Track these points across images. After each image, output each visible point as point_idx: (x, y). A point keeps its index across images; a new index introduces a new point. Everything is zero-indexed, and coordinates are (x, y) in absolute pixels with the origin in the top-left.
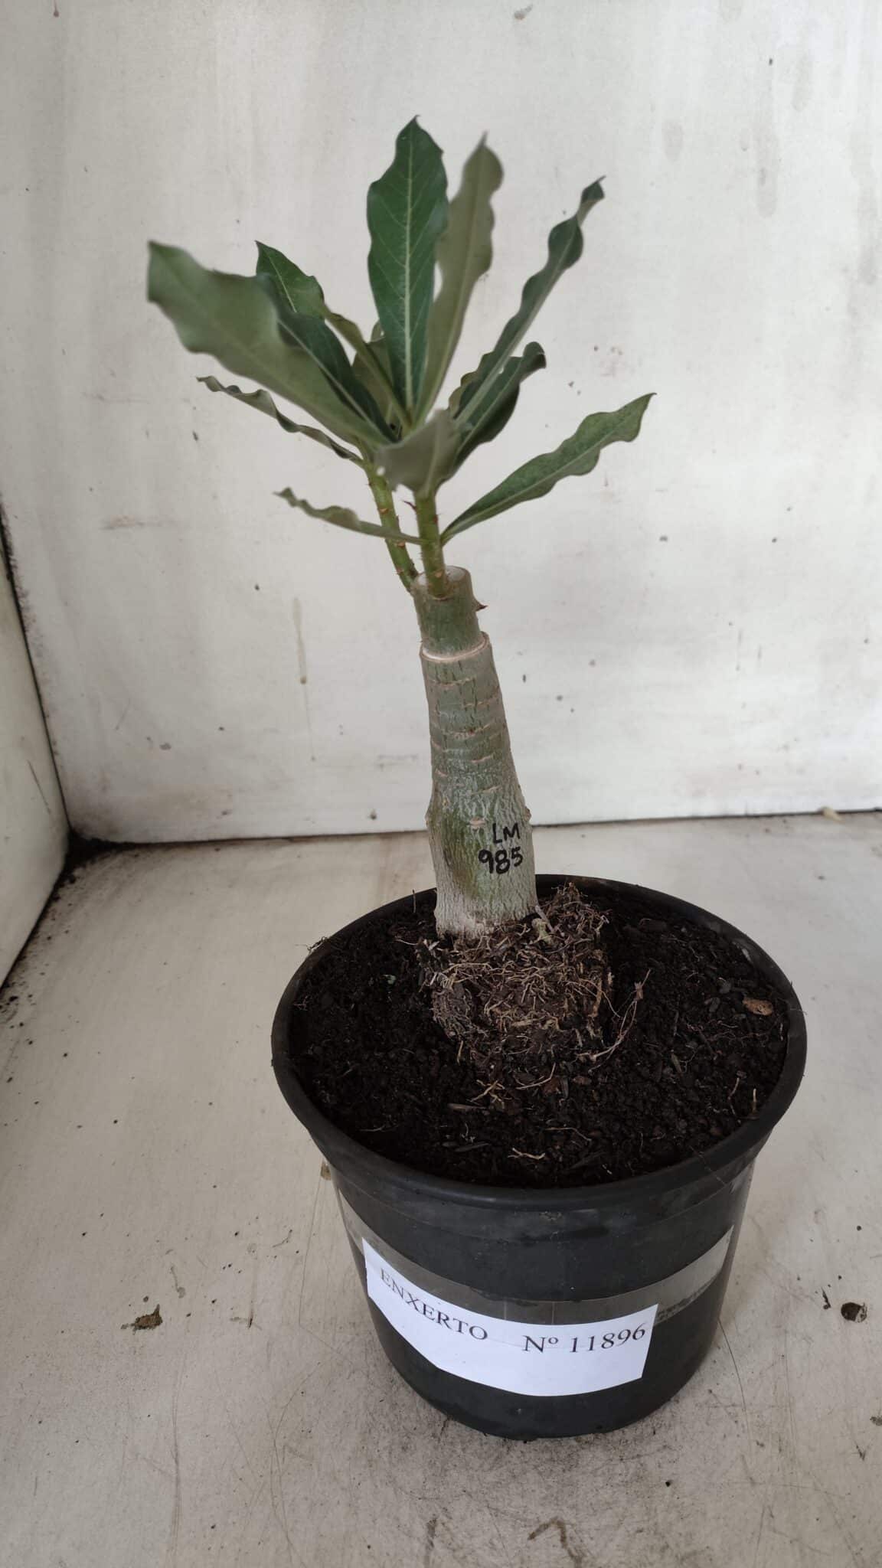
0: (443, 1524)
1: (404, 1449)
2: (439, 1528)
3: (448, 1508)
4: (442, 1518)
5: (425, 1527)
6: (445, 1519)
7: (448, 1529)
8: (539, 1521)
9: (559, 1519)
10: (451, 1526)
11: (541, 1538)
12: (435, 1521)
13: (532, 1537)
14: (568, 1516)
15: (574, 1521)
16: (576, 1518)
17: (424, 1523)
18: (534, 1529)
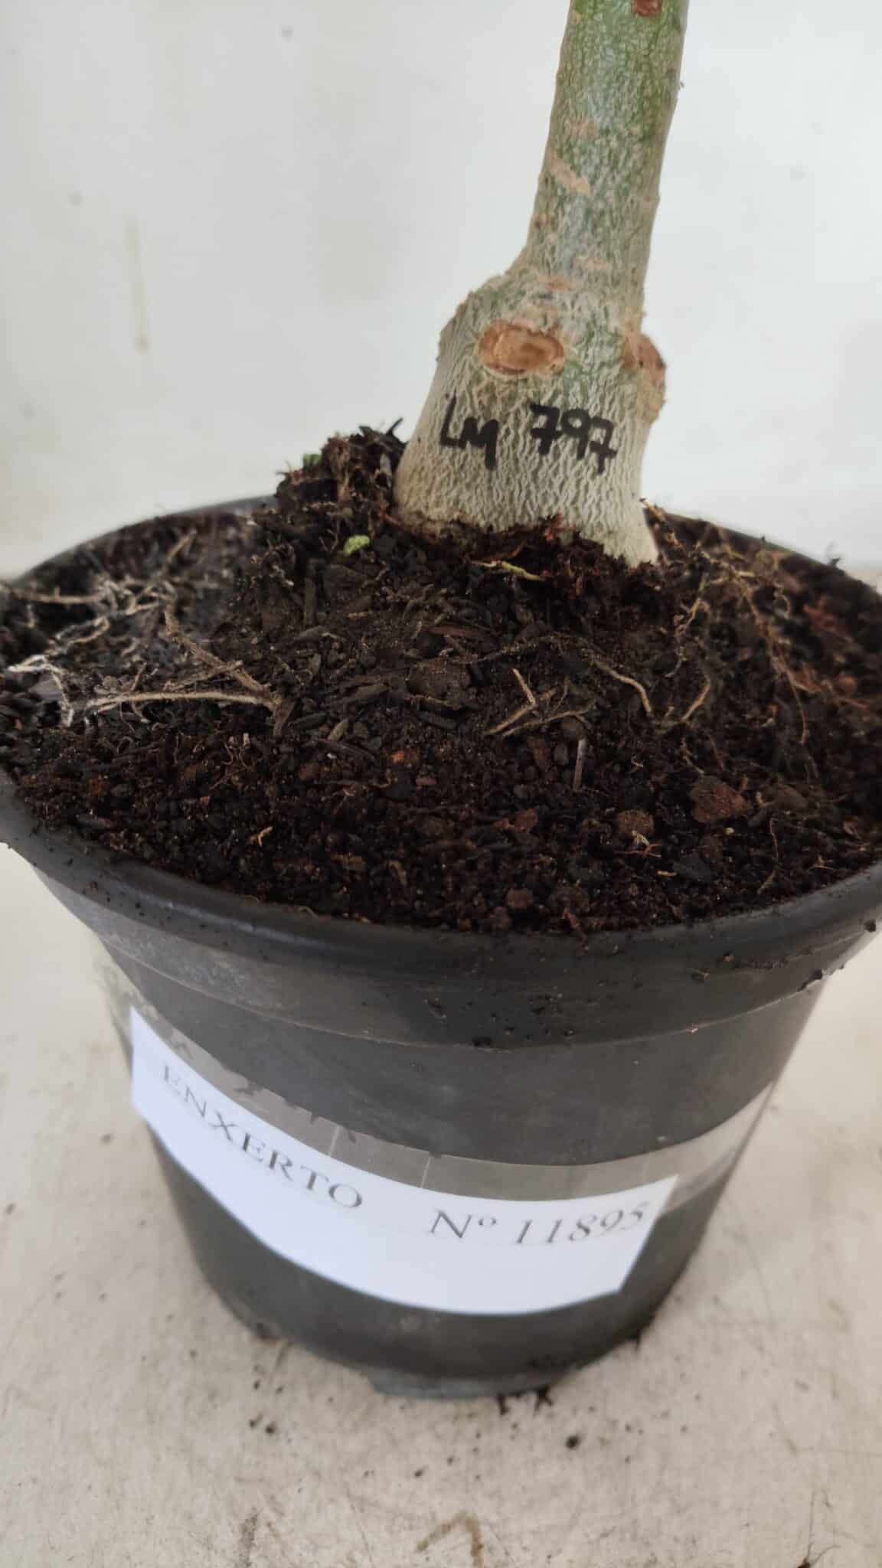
0: (269, 1525)
1: (212, 1395)
2: (262, 1532)
3: (280, 1498)
4: (267, 1513)
5: (236, 1530)
6: (272, 1517)
7: (276, 1535)
8: (434, 1519)
9: (470, 1515)
10: (282, 1530)
11: (436, 1550)
12: (254, 1520)
13: (423, 1547)
14: (483, 1510)
15: (494, 1518)
16: (499, 1513)
17: (236, 1523)
18: (424, 1534)
